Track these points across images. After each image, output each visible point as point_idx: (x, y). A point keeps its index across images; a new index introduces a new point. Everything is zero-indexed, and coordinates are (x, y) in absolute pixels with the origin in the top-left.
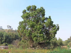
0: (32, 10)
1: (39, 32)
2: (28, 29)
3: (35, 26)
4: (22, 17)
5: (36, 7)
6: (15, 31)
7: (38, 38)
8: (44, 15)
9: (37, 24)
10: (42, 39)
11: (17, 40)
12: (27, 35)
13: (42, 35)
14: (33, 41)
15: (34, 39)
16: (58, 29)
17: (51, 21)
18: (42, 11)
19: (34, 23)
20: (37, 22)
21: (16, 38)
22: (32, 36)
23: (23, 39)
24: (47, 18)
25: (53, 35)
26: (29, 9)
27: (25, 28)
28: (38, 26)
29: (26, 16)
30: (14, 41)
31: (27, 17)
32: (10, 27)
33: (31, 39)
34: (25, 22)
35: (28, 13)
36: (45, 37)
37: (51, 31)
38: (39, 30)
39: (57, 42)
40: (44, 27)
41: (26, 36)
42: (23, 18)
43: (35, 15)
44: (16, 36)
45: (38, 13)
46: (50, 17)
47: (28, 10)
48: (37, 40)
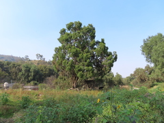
0: (75, 29)
1: (86, 63)
2: (68, 59)
3: (80, 55)
4: (59, 40)
5: (81, 24)
6: (49, 63)
7: (85, 74)
8: (93, 37)
9: (83, 50)
10: (91, 74)
11: (52, 77)
12: (68, 68)
13: (90, 68)
14: (77, 78)
15: (78, 75)
16: (116, 58)
17: (105, 47)
18: (91, 31)
19: (78, 49)
20: (83, 48)
21: (51, 73)
22: (76, 70)
23: (61, 75)
24: (98, 42)
25: (107, 68)
26: (70, 26)
27: (64, 58)
28: (85, 55)
29: (66, 39)
30: (47, 78)
31: (67, 40)
32: (41, 56)
33: (74, 74)
34: (64, 47)
35: (68, 34)
36: (95, 71)
37: (105, 61)
38: (86, 61)
39: (113, 79)
40: (93, 56)
41: (66, 69)
42: (60, 42)
43: (80, 37)
44: (50, 70)
45: (85, 34)
46: (103, 41)
47: (69, 29)
48: (82, 76)
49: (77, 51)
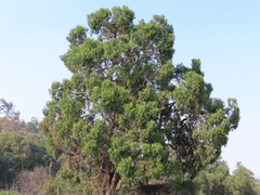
0: (114, 29)
1: (144, 133)
2: (91, 119)
3: (127, 107)
4: (64, 59)
5: (130, 16)
6: (32, 127)
7: (141, 164)
8: (167, 53)
9: (135, 93)
10: (160, 166)
11: (38, 170)
12: (88, 144)
13: (157, 146)
14: (114, 177)
15: (120, 168)
16: (235, 119)
17: (202, 83)
18: (161, 36)
19: (122, 90)
20: (138, 85)
21: (36, 159)
22: (113, 153)
23: (66, 167)
24: (181, 71)
25: (210, 148)
26: (98, 21)
27: (76, 114)
28: (141, 107)
29: (85, 59)
30: (25, 173)
31: (89, 62)
32: (9, 106)
33: (107, 165)
34: (78, 83)
35: (94, 45)
36: (173, 157)
37: (201, 129)
38: (144, 126)
39: (227, 183)
40: (166, 112)
41: (84, 151)
42: (68, 66)
43: (128, 53)
44: (34, 149)
45: (143, 44)
46: (196, 66)
47: (96, 27)
48: (131, 171)
49: (117, 94)
